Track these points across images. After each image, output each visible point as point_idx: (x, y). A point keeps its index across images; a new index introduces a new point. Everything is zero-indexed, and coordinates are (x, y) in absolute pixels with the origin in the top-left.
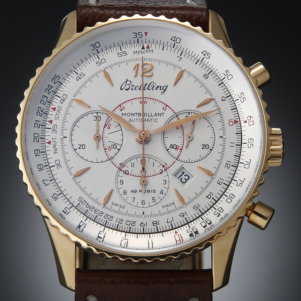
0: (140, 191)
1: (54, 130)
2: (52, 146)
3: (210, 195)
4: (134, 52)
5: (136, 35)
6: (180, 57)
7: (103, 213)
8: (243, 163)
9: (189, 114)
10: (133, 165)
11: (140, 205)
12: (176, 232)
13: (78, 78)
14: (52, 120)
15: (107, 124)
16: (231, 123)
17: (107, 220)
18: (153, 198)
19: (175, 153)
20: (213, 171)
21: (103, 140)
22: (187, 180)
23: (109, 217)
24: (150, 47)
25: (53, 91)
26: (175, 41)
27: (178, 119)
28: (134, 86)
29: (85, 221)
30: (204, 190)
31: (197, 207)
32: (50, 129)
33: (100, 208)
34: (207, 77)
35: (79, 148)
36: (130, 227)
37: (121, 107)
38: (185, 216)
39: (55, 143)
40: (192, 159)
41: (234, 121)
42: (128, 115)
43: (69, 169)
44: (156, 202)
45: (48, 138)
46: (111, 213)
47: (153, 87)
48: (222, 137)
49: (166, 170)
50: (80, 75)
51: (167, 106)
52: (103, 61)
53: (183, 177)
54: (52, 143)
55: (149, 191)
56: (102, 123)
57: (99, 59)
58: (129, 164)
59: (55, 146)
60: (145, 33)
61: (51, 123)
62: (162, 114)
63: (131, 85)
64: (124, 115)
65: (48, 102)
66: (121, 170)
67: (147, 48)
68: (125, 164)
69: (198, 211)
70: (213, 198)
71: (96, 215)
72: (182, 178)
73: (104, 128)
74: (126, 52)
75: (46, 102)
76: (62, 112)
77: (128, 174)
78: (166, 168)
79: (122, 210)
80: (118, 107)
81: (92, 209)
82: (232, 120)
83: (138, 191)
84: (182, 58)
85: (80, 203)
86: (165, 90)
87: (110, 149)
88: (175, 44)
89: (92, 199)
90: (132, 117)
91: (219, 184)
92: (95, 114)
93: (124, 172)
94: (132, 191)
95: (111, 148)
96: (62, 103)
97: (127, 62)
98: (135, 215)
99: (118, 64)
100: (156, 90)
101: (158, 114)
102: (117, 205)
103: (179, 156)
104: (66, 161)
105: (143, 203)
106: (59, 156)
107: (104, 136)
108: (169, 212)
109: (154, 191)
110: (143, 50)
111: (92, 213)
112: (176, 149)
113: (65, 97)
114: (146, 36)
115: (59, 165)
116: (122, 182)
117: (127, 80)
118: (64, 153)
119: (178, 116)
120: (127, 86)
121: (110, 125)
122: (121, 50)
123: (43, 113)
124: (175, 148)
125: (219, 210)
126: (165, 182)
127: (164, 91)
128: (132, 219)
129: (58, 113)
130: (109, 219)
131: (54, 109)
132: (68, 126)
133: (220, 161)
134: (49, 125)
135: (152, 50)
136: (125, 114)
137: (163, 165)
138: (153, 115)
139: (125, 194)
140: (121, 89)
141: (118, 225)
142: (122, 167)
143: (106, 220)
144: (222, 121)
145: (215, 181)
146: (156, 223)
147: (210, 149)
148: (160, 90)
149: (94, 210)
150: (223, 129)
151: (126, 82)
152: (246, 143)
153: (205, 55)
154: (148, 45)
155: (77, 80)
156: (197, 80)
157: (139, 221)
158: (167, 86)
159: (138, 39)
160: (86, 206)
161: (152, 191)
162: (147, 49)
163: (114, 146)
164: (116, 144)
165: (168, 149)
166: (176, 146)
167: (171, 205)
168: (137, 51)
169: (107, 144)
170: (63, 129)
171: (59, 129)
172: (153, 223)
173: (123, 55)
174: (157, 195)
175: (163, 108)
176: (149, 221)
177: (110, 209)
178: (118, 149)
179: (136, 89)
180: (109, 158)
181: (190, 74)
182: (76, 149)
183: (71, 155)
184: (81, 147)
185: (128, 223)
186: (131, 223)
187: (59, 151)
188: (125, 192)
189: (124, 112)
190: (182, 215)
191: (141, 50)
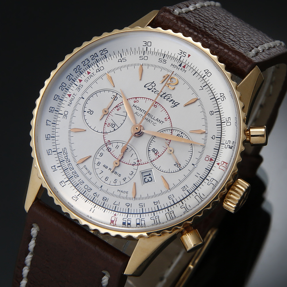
0: (109, 169)
1: (79, 88)
2: (70, 98)
3: (157, 202)
4: (172, 64)
5: (181, 53)
6: (203, 87)
7: (73, 169)
8: (196, 194)
9: (181, 134)
10: (117, 147)
11: (103, 179)
12: (115, 215)
13: (120, 60)
14: (82, 80)
15: (119, 106)
16: (207, 159)
17: (73, 176)
18: (116, 180)
19: (152, 155)
20: (171, 186)
21: (108, 116)
22: (150, 181)
23: (76, 174)
24: (186, 68)
25: (96, 60)
26: (206, 74)
27: (172, 133)
28: (155, 89)
29: (58, 167)
30: (155, 196)
31: (142, 206)
32: (77, 86)
33: (74, 165)
34: (212, 114)
35: (88, 112)
36: (86, 191)
37: (136, 99)
38: (129, 207)
39: (73, 98)
40: (162, 168)
41: (211, 158)
42: (138, 108)
43: (71, 122)
44: (116, 184)
45: (70, 92)
46: (78, 173)
47: (168, 99)
48: (194, 165)
49: (138, 165)
50: (123, 59)
51: (169, 118)
52: (146, 58)
53: (148, 177)
54: (71, 96)
55: (116, 173)
56: (116, 103)
57: (144, 55)
58: (115, 145)
59: (72, 100)
60: (189, 55)
61: (80, 82)
62: (162, 122)
63: (154, 87)
64: (134, 107)
65: (88, 65)
66: (107, 146)
67: (183, 67)
68: (112, 143)
69: (141, 209)
70: (158, 206)
71: (68, 167)
72: (146, 178)
73: (115, 108)
74: (166, 61)
75: (86, 64)
76: (93, 79)
77: (109, 151)
78: (139, 163)
79: (88, 175)
80: (134, 98)
81: (67, 162)
82: (210, 156)
83: (108, 168)
84: (203, 89)
85: (63, 152)
86: (176, 105)
87: (108, 126)
88: (205, 75)
89: (72, 153)
90: (139, 112)
91: (169, 198)
92: (115, 94)
93: (108, 148)
94: (104, 166)
95: (110, 125)
96: (97, 72)
97: (162, 68)
98: (94, 184)
99: (155, 66)
100: (170, 102)
101: (160, 120)
102: (86, 169)
103: (154, 160)
104: (72, 116)
105: (106, 179)
106: (70, 109)
107: (111, 113)
108: (119, 197)
109: (120, 175)
111: (65, 164)
112: (156, 154)
113: (102, 68)
114: (188, 57)
115: (65, 116)
116: (101, 155)
117: (154, 82)
118: (75, 109)
119: (173, 130)
120: (151, 87)
121: (120, 108)
122: (163, 58)
123: (79, 71)
124: (155, 152)
125: (156, 217)
126: (132, 173)
127: (174, 106)
128: (90, 186)
129: (89, 77)
130: (75, 176)
131: (89, 73)
132: (91, 91)
133: (181, 182)
134: (77, 82)
135: (186, 71)
136: (136, 106)
137: (138, 160)
138: (155, 119)
140: (145, 87)
141: (78, 184)
142: (109, 144)
143: (72, 175)
144: (202, 153)
145: (168, 194)
146: (106, 200)
147: (180, 169)
148: (172, 103)
149: (69, 163)
150: (199, 160)
151: (152, 83)
152: (208, 180)
153: (221, 97)
154: (185, 65)
155: (118, 62)
156: (204, 111)
157: (95, 190)
158: (179, 104)
159: (181, 57)
160: (65, 157)
161: (118, 175)
162: (183, 68)
163: (113, 125)
164: (115, 125)
165: (150, 151)
166: (157, 152)
167: (125, 192)
168: (174, 65)
169: (109, 121)
170: (85, 91)
171: (82, 90)
172: (103, 198)
173: (163, 62)
174: (119, 179)
175: (166, 118)
176: (102, 195)
177: (80, 170)
178: (114, 129)
179: (155, 93)
180: (104, 132)
181: (201, 105)
182: (85, 111)
183: (78, 114)
184: (89, 112)
185: (86, 187)
186: (88, 188)
187: (73, 105)
188: (99, 163)
189: (136, 104)
190: (128, 205)
191: (178, 66)
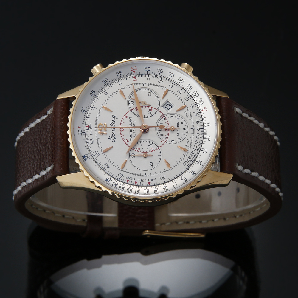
1: (141, 180)
2: (151, 182)
3: (179, 92)
4: (91, 134)
5: (80, 133)
7: (192, 151)
8: (160, 73)
9: (130, 103)
10: (162, 135)
11: (186, 131)
12: (202, 110)
13: (108, 167)
14: (135, 182)
16: (135, 80)
18: (182, 123)
19: (154, 111)
20: (164, 90)
21: (147, 152)
23: (194, 148)
24: (87, 125)
25: (116, 182)
26: (84, 111)
27: (133, 109)
28: (112, 134)
29: (197, 162)
30: (176, 95)
31: (187, 99)
32: (140, 183)
33: (189, 153)
34: (107, 93)
36: (200, 136)
37: (126, 142)
38: (192, 105)
39: (149, 180)
40: (158, 101)
41: (133, 78)
42: (131, 137)
43: (165, 171)
44: (184, 122)
45: (147, 184)
46: (192, 147)
47: (113, 123)
48: (144, 85)
49: (165, 116)
50: (106, 166)
51: (125, 116)
52: (97, 152)
53: (168, 107)
54: (149, 182)
55: (178, 126)
56: (136, 153)
57: (95, 155)
58: (162, 137)
59: (151, 180)
60: (78, 128)
61: (137, 182)
62: (130, 118)
63: (112, 136)
64: (131, 140)
65: (123, 185)
66: (165, 142)
69: (189, 98)
70: (181, 90)
71: (194, 156)
73: (139, 151)
74: (91, 139)
76: (130, 176)
77: (168, 138)
78: (163, 116)
79: (190, 141)
80: (126, 144)
81: (190, 158)
83: (178, 132)
84: (95, 107)
85: (186, 164)
86: (115, 116)
87: (152, 148)
89: (184, 158)
90: (133, 135)
91: (172, 87)
92: (131, 157)
93: (166, 140)
94: (178, 135)
96: (124, 176)
97: (97, 139)
98: (193, 133)
99: (98, 144)
100: (115, 122)
101: (130, 120)
102: (187, 144)
103: (156, 109)
104: (161, 173)
105: (185, 129)
106: (158, 177)
107: (144, 152)
108: (190, 115)
109: (178, 123)
110: (90, 129)
111: (193, 158)
112: (151, 110)
113: (120, 175)
115: (164, 177)
116: (173, 141)
117: (109, 138)
118: (156, 174)
119: (131, 109)
120: (113, 138)
121: (137, 148)
122: (90, 142)
123: (130, 187)
125: (188, 86)
126: (172, 117)
127: (116, 117)
128: (195, 135)
129: (130, 178)
130: (196, 148)
131: (128, 181)
132: (139, 172)
133: (158, 86)
135: (90, 124)
137: (162, 118)
138: (131, 123)
139: (180, 139)
140: (115, 142)
141: (199, 143)
142: (163, 141)
143: (196, 150)
144: (134, 85)
145: (170, 89)
146: (197, 121)
147: (151, 92)
148: (115, 119)
149: (190, 157)
150: (139, 84)
151: (110, 139)
152: (147, 71)
153: (93, 94)
156: (108, 99)
157: (196, 131)
158: (112, 115)
159: (83, 132)
160: (188, 161)
162: (89, 127)
163: (150, 146)
165: (152, 115)
167: (186, 113)
169: (149, 149)
170: (141, 175)
171: (141, 178)
172: (197, 123)
173: (93, 141)
174: (180, 121)
175: (127, 118)
176: (196, 126)
177: (190, 147)
178: (152, 144)
179: (115, 133)
180: (158, 149)
181: (105, 102)
182: (153, 168)
183: (157, 170)
184: (152, 165)
185: (198, 137)
186: (198, 135)
187: (154, 177)
188: (179, 139)
189: (129, 140)
190: (192, 107)
191: (90, 130)
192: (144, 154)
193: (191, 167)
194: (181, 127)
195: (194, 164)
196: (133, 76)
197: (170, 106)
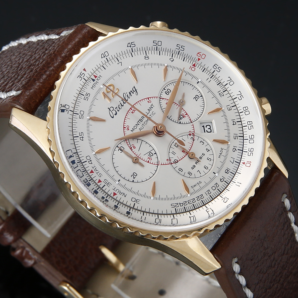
0: (196, 164)
1: (108, 184)
2: (118, 194)
3: (233, 121)
4: (92, 88)
5: (80, 77)
6: (119, 62)
7: (194, 199)
8: (227, 84)
9: (165, 90)
10: (174, 153)
11: (206, 171)
12: (244, 163)
13: (81, 139)
14: (99, 180)
15: (130, 146)
16: (193, 69)
17: (201, 199)
18: (208, 159)
19: (186, 120)
20: (218, 106)
21: (140, 158)
23: (200, 197)
24: (97, 75)
25: (78, 163)
26: (105, 57)
27: (163, 99)
28: (117, 108)
29: (191, 214)
31: (236, 136)
32: (105, 185)
33: (189, 197)
34: (148, 57)
35: (134, 178)
36: (218, 189)
37: (125, 128)
39: (118, 191)
40: (200, 113)
41: (193, 65)
42: (135, 127)
43: (145, 196)
44: (212, 159)
45: (111, 192)
46: (198, 194)
47: (128, 96)
48: (198, 82)
49: (194, 135)
50: (80, 135)
51: (148, 98)
52: (82, 113)
53: (206, 129)
54: (116, 192)
55: (201, 158)
56: (127, 149)
57: (78, 114)
58: (171, 155)
59: (120, 192)
60: (83, 70)
61: (101, 182)
62: (152, 106)
63: (115, 109)
64: (133, 130)
65: (83, 172)
66: (172, 164)
67: (95, 78)
68: (169, 158)
69: (239, 138)
70: (237, 122)
71: (192, 204)
73: (132, 150)
74: (87, 93)
75: (82, 173)
76: (99, 168)
77: (178, 161)
78: (192, 134)
79: (201, 185)
80: (124, 130)
81: (186, 204)
82: (191, 66)
83: (195, 165)
84: (121, 62)
85: (175, 208)
86: (136, 90)
87: (151, 159)
90: (139, 127)
91: (230, 110)
92: (117, 149)
93: (174, 163)
94: (193, 168)
95: (150, 157)
96: (92, 163)
97: (95, 98)
98: (212, 180)
99: (92, 104)
100: (131, 96)
101: (150, 108)
102: (196, 186)
103: (190, 120)
104: (137, 193)
105: (207, 168)
106: (130, 195)
107: (138, 155)
108: (226, 157)
109: (203, 154)
110: (95, 81)
111: (189, 206)
112: (184, 117)
113: (88, 158)
114: (86, 71)
115: (137, 201)
116: (181, 170)
117: (108, 108)
118: (130, 190)
119: (161, 97)
120: (114, 112)
121: (133, 145)
122: (84, 95)
123: (89, 181)
124: (182, 117)
125: (249, 124)
126: (202, 142)
127: (136, 92)
128: (213, 184)
129: (97, 172)
130: (202, 198)
131: (92, 172)
132: (112, 172)
133: (215, 97)
134: (102, 184)
135: (100, 76)
136: (133, 129)
137: (189, 135)
138: (148, 112)
140: (113, 117)
141: (210, 196)
142: (170, 161)
143: (200, 201)
144: (187, 73)
145: (226, 111)
146: (228, 171)
147: (201, 96)
148: (133, 93)
149: (187, 203)
150: (193, 77)
151: (110, 110)
152: (215, 71)
153: (130, 46)
154: (94, 76)
155: (83, 140)
156: (145, 65)
157: (217, 180)
158: (134, 87)
159: (84, 79)
160: (181, 206)
161: (202, 156)
162: (97, 78)
163: (150, 154)
164: (150, 152)
165: (180, 122)
166: (182, 115)
167: (221, 151)
168: (93, 86)
169: (146, 158)
170: (112, 177)
171: (110, 180)
172: (226, 173)
173: (88, 97)
174: (207, 155)
175: (148, 102)
176: (222, 174)
177: (195, 192)
178: (155, 154)
179: (120, 108)
180: (157, 165)
181: (137, 66)
182: (133, 180)
183: (135, 187)
184: (134, 176)
185: (214, 188)
186: (215, 186)
187: (126, 192)
188: (190, 173)
189: (131, 129)
190: (234, 150)
191: (94, 83)
192: (135, 157)
193: (178, 215)
194: (204, 162)
195: (185, 214)
196: (194, 63)
197: (210, 129)
